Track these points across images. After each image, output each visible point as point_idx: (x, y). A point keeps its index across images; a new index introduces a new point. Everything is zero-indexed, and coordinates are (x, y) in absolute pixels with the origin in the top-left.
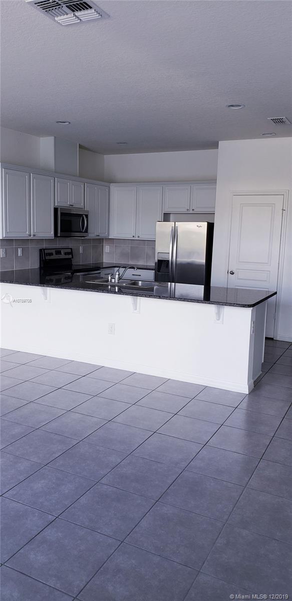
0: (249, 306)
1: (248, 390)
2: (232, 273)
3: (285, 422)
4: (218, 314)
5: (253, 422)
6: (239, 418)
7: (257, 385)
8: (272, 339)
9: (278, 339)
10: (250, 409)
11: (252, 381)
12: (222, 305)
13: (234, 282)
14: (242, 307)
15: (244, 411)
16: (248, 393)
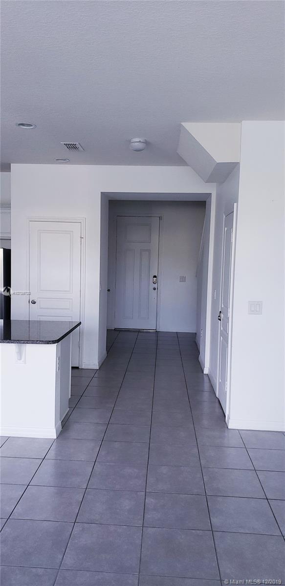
0: (54, 342)
1: (55, 435)
2: (34, 303)
3: (98, 468)
4: (20, 353)
5: (63, 473)
6: (48, 470)
7: (65, 425)
8: (77, 368)
9: (83, 367)
10: (59, 458)
11: (60, 422)
12: (24, 343)
13: (37, 313)
14: (46, 344)
15: (53, 461)
16: (55, 438)
